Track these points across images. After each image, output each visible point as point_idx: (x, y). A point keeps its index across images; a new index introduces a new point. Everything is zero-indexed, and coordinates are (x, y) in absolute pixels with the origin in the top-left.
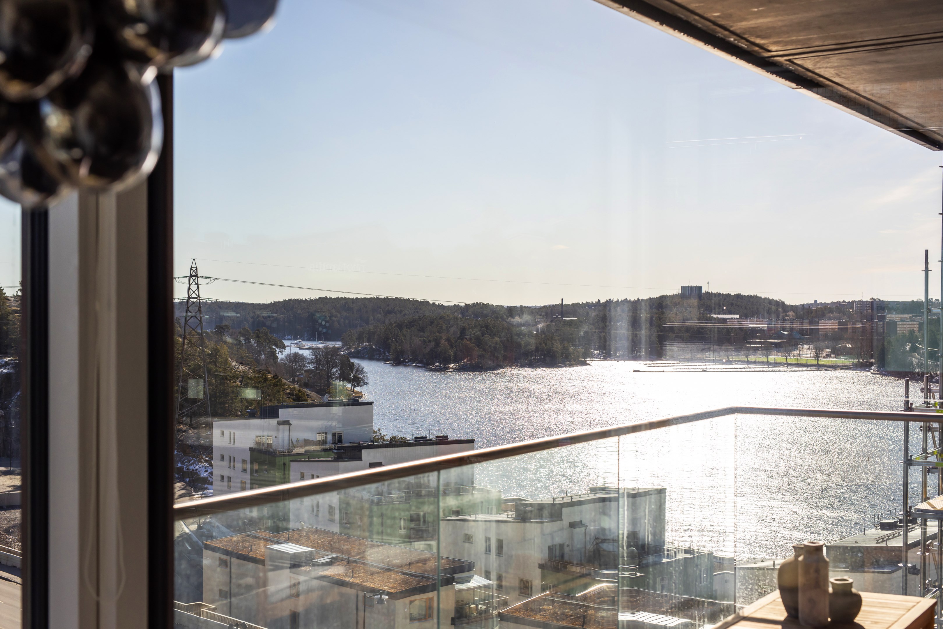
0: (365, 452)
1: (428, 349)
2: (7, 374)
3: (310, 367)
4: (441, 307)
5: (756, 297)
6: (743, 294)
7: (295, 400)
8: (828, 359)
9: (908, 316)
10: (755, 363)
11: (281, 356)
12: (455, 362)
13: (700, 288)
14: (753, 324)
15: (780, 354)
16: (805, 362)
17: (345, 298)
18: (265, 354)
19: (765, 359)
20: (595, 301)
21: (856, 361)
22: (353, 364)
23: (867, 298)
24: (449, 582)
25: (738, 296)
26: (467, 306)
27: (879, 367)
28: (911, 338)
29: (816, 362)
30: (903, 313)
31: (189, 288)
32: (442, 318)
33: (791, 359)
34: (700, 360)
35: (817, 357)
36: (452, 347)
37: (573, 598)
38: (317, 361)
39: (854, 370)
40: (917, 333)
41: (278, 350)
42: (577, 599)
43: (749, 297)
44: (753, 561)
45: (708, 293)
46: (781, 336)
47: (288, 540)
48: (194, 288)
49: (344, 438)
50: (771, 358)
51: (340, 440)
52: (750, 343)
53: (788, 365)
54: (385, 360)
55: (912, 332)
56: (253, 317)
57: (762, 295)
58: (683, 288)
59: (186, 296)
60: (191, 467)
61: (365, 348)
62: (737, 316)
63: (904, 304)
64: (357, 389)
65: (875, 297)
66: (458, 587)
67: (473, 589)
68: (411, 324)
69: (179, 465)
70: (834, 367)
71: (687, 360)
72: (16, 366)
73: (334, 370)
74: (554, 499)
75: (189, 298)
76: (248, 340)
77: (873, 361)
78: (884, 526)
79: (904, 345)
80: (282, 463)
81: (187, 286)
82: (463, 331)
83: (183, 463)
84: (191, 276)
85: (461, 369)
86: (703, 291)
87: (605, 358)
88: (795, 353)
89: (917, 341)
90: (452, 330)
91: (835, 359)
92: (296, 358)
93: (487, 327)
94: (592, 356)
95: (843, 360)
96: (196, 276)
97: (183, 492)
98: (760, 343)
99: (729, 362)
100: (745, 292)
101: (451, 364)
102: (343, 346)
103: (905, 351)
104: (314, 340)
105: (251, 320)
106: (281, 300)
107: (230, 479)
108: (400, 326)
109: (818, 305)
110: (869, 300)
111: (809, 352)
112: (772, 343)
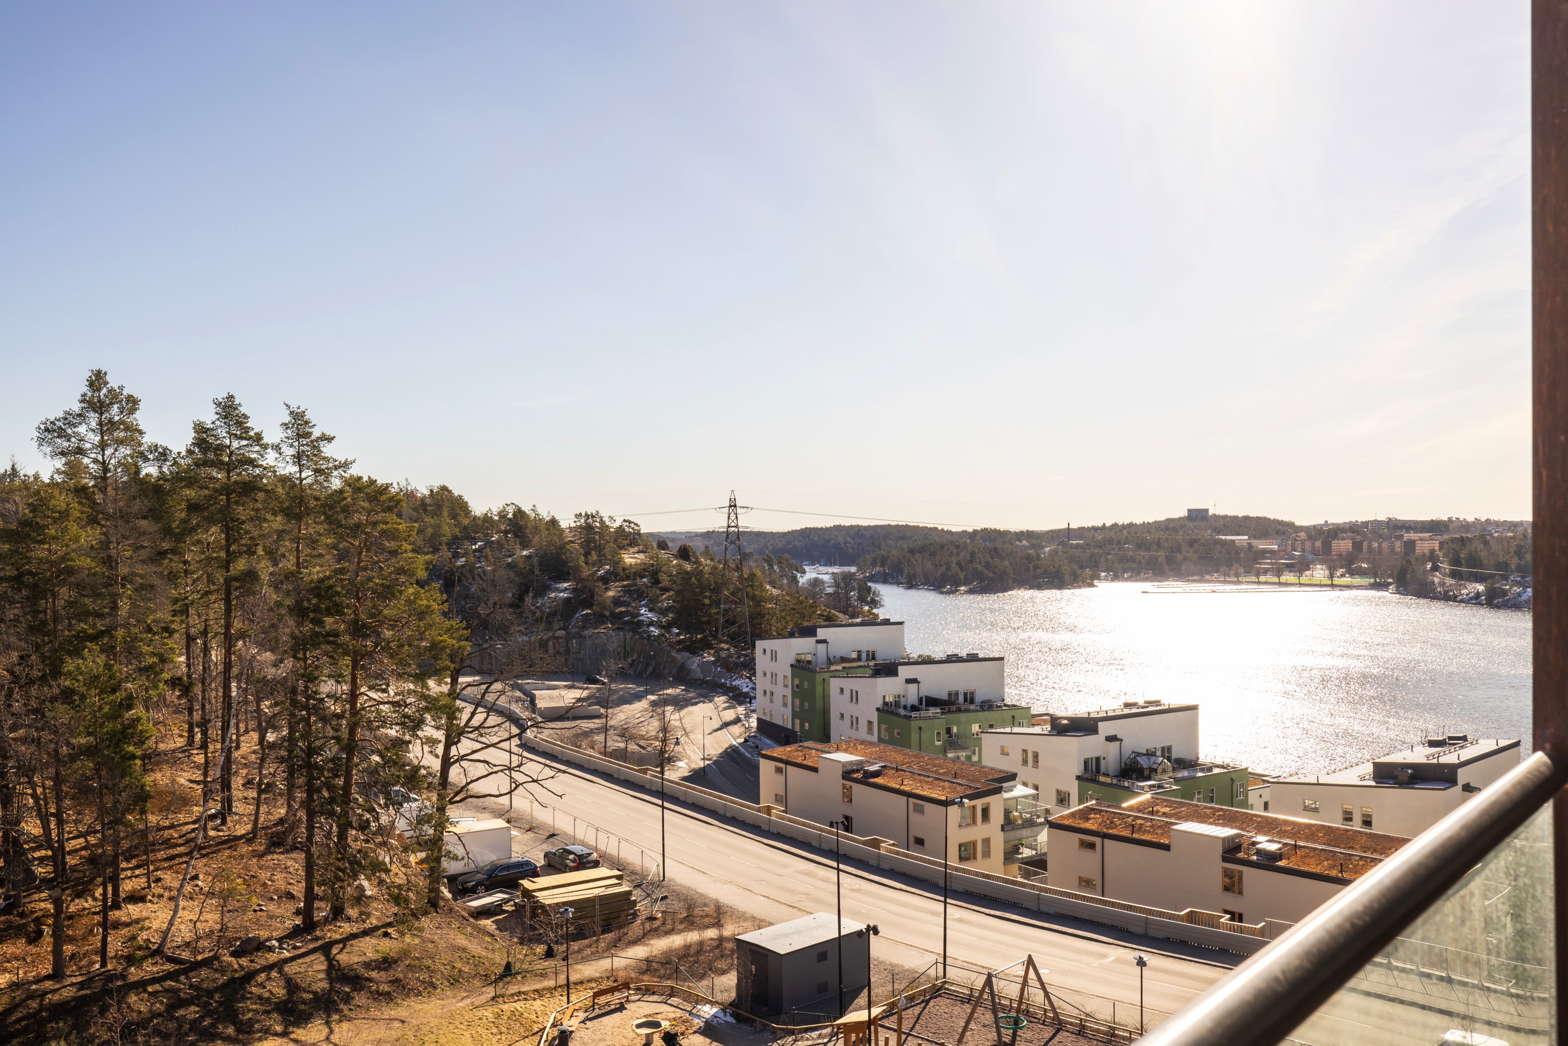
0: (901, 669)
1: (939, 573)
2: (567, 598)
3: (830, 590)
4: (949, 532)
5: (1265, 518)
6: (1251, 515)
7: (825, 620)
8: (1342, 579)
9: (1427, 535)
10: (1266, 583)
11: (803, 580)
12: (965, 584)
13: (1207, 510)
14: (1262, 545)
15: (1292, 574)
16: (1318, 583)
17: (858, 526)
18: (787, 579)
19: (1276, 580)
20: (1100, 524)
21: (1372, 580)
22: (870, 587)
23: (1382, 517)
24: (999, 791)
25: (1246, 518)
26: (975, 531)
27: (1398, 587)
28: (1432, 557)
29: (1330, 582)
30: (1421, 532)
31: (729, 518)
32: (952, 543)
33: (1304, 580)
34: (1209, 581)
35: (1331, 576)
36: (962, 570)
37: (1120, 808)
38: (837, 585)
39: (1371, 589)
40: (1438, 552)
41: (799, 575)
42: (1124, 809)
43: (1258, 518)
44: (1297, 776)
45: (1215, 515)
46: (1292, 557)
47: (838, 749)
48: (733, 517)
49: (877, 655)
50: (1283, 579)
51: (874, 658)
52: (1260, 564)
53: (1301, 585)
54: (898, 583)
55: (1432, 552)
56: (772, 545)
57: (1272, 517)
58: (1189, 510)
59: (726, 525)
60: (734, 683)
61: (879, 572)
62: (1246, 537)
63: (1423, 522)
64: (875, 611)
65: (1391, 517)
66: (1006, 795)
67: (1016, 798)
68: (921, 550)
69: (723, 681)
70: (1349, 587)
71: (1194, 581)
72: (574, 590)
73: (852, 593)
74: (1089, 713)
75: (729, 526)
76: (771, 566)
77: (1390, 580)
78: (1432, 744)
79: (1424, 564)
80: (821, 679)
81: (727, 516)
82: (973, 554)
83: (726, 679)
84: (730, 506)
85: (971, 592)
86: (1210, 514)
87: (1113, 580)
88: (1308, 573)
89: (1438, 560)
90: (962, 554)
91: (1350, 579)
92: (816, 582)
93: (996, 550)
94: (1099, 578)
95: (1357, 580)
96: (735, 506)
97: (727, 705)
98: (1271, 564)
99: (1239, 583)
100: (1253, 514)
101: (961, 586)
102: (858, 571)
103: (1425, 572)
104: (830, 566)
105: (771, 548)
106: (798, 528)
107: (772, 693)
108: (912, 551)
109: (1329, 525)
110: (1383, 519)
111: (1322, 572)
112: (1284, 564)
